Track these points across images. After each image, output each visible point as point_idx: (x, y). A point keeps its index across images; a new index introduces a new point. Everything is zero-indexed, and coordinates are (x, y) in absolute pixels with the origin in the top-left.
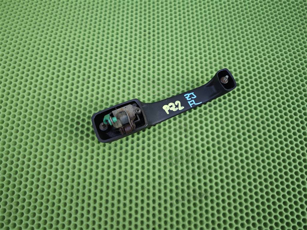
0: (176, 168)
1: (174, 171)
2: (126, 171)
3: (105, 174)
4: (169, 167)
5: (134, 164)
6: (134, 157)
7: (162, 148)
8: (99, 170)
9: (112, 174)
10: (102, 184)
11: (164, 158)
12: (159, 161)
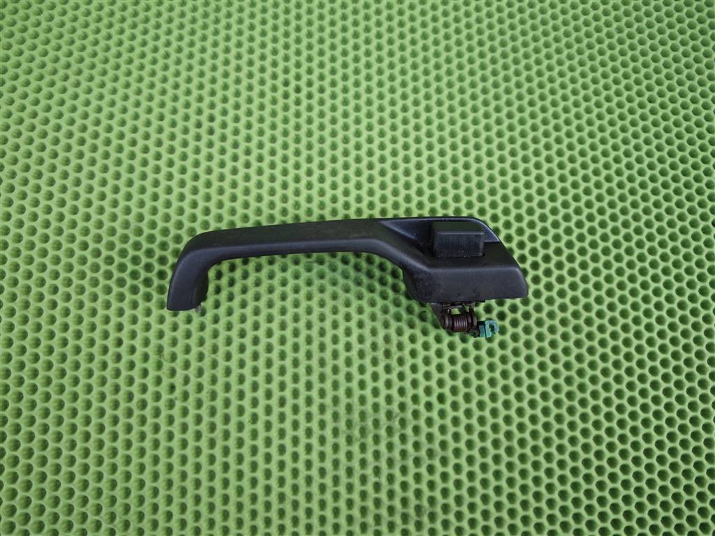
0: (363, 448)
1: (357, 455)
2: (240, 459)
3: (189, 468)
4: (344, 447)
5: (260, 442)
6: (260, 426)
7: (328, 400)
8: (175, 460)
9: (206, 467)
10: (183, 492)
11: (334, 424)
12: (320, 432)
